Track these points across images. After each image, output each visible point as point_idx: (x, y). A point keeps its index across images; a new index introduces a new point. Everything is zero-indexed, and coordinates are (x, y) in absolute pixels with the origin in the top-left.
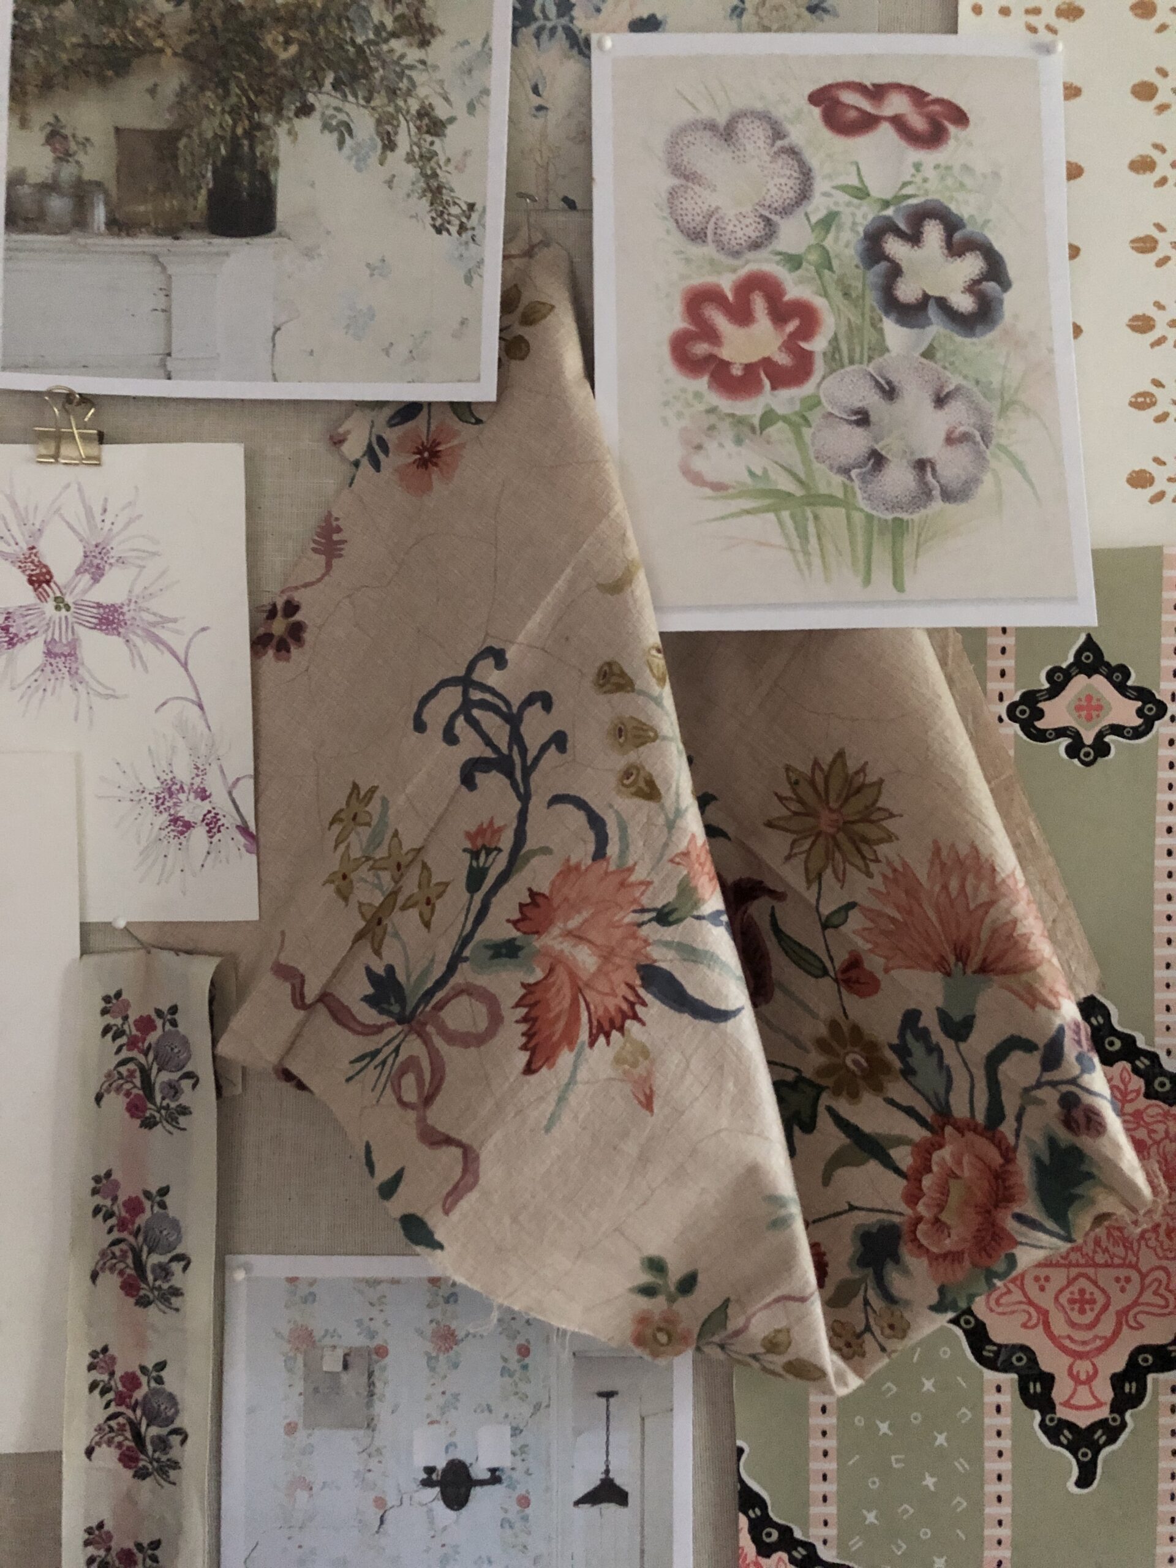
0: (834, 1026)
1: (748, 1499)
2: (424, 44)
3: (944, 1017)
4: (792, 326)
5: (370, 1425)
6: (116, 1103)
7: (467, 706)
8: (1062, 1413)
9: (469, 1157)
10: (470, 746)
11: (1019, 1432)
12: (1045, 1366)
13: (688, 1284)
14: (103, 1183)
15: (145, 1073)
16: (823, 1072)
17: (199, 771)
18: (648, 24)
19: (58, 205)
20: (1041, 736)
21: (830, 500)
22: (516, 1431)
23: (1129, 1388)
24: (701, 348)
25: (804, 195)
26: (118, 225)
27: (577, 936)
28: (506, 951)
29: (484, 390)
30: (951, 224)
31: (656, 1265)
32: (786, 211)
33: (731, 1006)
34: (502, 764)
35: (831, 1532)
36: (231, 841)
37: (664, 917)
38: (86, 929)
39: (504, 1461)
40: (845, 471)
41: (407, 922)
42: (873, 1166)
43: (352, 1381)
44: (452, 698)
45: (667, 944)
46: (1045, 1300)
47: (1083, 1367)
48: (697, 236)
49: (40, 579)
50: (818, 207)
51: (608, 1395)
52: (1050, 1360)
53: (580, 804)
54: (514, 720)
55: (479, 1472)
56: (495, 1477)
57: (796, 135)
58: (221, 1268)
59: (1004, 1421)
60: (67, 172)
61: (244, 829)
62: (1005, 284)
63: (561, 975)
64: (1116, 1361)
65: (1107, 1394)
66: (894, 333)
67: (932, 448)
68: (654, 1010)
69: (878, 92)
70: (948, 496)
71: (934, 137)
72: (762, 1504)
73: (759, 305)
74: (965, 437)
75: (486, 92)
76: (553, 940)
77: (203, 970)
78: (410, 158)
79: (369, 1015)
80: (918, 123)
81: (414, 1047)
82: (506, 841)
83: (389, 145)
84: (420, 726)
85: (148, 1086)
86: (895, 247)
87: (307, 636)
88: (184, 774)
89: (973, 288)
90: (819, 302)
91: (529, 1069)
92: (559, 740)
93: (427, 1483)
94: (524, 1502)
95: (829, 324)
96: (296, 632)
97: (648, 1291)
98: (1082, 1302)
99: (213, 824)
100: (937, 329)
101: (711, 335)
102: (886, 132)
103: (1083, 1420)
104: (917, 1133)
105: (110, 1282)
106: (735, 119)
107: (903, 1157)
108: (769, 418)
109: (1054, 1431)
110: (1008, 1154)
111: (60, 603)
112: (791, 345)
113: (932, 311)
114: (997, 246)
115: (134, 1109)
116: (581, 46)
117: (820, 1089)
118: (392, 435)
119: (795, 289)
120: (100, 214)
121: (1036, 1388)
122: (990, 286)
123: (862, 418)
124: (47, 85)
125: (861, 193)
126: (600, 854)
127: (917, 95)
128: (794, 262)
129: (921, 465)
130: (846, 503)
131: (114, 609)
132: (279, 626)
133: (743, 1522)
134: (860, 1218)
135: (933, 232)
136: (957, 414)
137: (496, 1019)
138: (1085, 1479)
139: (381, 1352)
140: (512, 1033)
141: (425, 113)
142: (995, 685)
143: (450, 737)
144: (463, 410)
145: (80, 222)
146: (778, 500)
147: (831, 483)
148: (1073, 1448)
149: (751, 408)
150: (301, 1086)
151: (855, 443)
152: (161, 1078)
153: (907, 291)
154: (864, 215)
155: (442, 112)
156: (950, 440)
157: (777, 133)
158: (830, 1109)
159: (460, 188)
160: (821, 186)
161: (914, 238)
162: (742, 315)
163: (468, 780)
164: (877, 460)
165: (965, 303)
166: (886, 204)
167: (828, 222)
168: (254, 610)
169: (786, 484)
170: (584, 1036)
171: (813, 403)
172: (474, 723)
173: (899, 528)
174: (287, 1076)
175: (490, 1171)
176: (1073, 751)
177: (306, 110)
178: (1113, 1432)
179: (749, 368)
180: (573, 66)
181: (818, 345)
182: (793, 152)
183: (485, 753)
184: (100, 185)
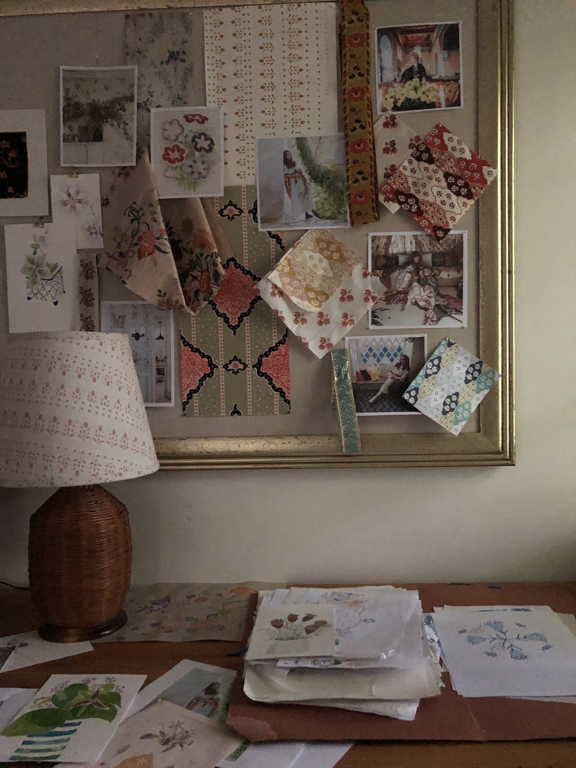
0: (190, 261)
1: (182, 338)
2: (124, 111)
3: (200, 254)
4: (181, 152)
5: (124, 327)
6: (83, 276)
7: (131, 211)
8: (230, 324)
9: (131, 272)
10: (132, 217)
11: (224, 326)
12: (228, 316)
13: (165, 294)
14: (81, 288)
15: (87, 271)
16: (189, 268)
17: (94, 225)
18: (159, 106)
19: (70, 138)
20: (223, 216)
21: (186, 179)
22: (146, 328)
23: (241, 319)
24: (167, 156)
25: (183, 132)
26: (80, 141)
27: (146, 241)
28: (136, 244)
29: (134, 164)
30: (205, 135)
31: (160, 291)
32: (180, 134)
33: (167, 251)
34: (136, 219)
35: (195, 343)
36: (99, 236)
37: (158, 239)
38: (78, 250)
39: (144, 333)
40: (188, 175)
41: (124, 244)
42: (196, 281)
43: (121, 321)
44: (129, 209)
45: (159, 243)
46: (227, 306)
47: (233, 316)
48: (166, 139)
49: (69, 195)
50: (184, 134)
51: (160, 322)
52: (228, 315)
53: (145, 223)
54: (138, 212)
55: (141, 335)
56: (143, 335)
57: (181, 122)
58: (99, 303)
59: (221, 325)
60: (72, 132)
61: (101, 234)
62: (214, 145)
63: (143, 247)
64: (238, 315)
65: (237, 320)
66: (197, 153)
67: (201, 170)
68: (157, 252)
69: (194, 116)
70: (203, 178)
71: (202, 122)
72: (184, 338)
73: (176, 150)
74: (206, 169)
75: (133, 118)
76: (142, 242)
77: (95, 255)
78: (122, 129)
79: (119, 258)
80: (201, 120)
81: (124, 260)
82: (136, 229)
83: (119, 127)
84: (125, 214)
85: (87, 273)
86: (197, 140)
87: (110, 203)
88: (92, 225)
89: (209, 145)
90: (185, 149)
91: (139, 260)
92: (144, 215)
93: (133, 336)
94: (148, 339)
95: (186, 152)
96: (108, 203)
97: (159, 296)
98: (233, 306)
99: (96, 233)
100: (203, 152)
101: (169, 154)
102: (196, 122)
103: (234, 325)
104: (200, 274)
105: (83, 304)
106: (172, 121)
107: (199, 278)
108: (177, 167)
109: (229, 327)
110: (209, 273)
111: (72, 199)
112: (181, 156)
113: (203, 149)
114: (213, 139)
115: (85, 276)
116: (149, 110)
117: (189, 271)
118: (121, 172)
119: (181, 147)
120: (77, 139)
121: (226, 320)
122: (212, 145)
123: (191, 166)
124: (68, 120)
125: (191, 131)
126: (149, 229)
127: (200, 116)
128: (181, 142)
129: (199, 173)
130: (188, 179)
131: (80, 200)
132: (105, 202)
133: (181, 341)
134: (195, 289)
135: (203, 137)
136: (205, 166)
137: (134, 254)
138: (234, 334)
139: (125, 316)
140: (137, 255)
141: (125, 122)
142: (216, 208)
143: (129, 216)
144: (131, 167)
145: (74, 140)
146: (177, 179)
147: (186, 176)
148: (232, 329)
149: (174, 165)
150: (110, 270)
151: (190, 170)
152: (90, 272)
153: (198, 147)
154: (191, 135)
155: (127, 122)
156: (204, 169)
157: (179, 122)
158: (191, 274)
159: (130, 133)
160: (185, 131)
161: (200, 138)
162: (173, 151)
163: (132, 222)
164: (193, 172)
165: (207, 148)
166: (195, 133)
167: (187, 135)
168: (102, 200)
169: (179, 177)
170: (146, 255)
171: (183, 164)
172: (132, 214)
173: (195, 182)
174: (108, 269)
175: (133, 273)
176: (229, 218)
177: (107, 122)
178: (238, 326)
179: (174, 159)
180: (147, 113)
181: (184, 155)
182: (181, 125)
183: (134, 218)
184: (77, 135)
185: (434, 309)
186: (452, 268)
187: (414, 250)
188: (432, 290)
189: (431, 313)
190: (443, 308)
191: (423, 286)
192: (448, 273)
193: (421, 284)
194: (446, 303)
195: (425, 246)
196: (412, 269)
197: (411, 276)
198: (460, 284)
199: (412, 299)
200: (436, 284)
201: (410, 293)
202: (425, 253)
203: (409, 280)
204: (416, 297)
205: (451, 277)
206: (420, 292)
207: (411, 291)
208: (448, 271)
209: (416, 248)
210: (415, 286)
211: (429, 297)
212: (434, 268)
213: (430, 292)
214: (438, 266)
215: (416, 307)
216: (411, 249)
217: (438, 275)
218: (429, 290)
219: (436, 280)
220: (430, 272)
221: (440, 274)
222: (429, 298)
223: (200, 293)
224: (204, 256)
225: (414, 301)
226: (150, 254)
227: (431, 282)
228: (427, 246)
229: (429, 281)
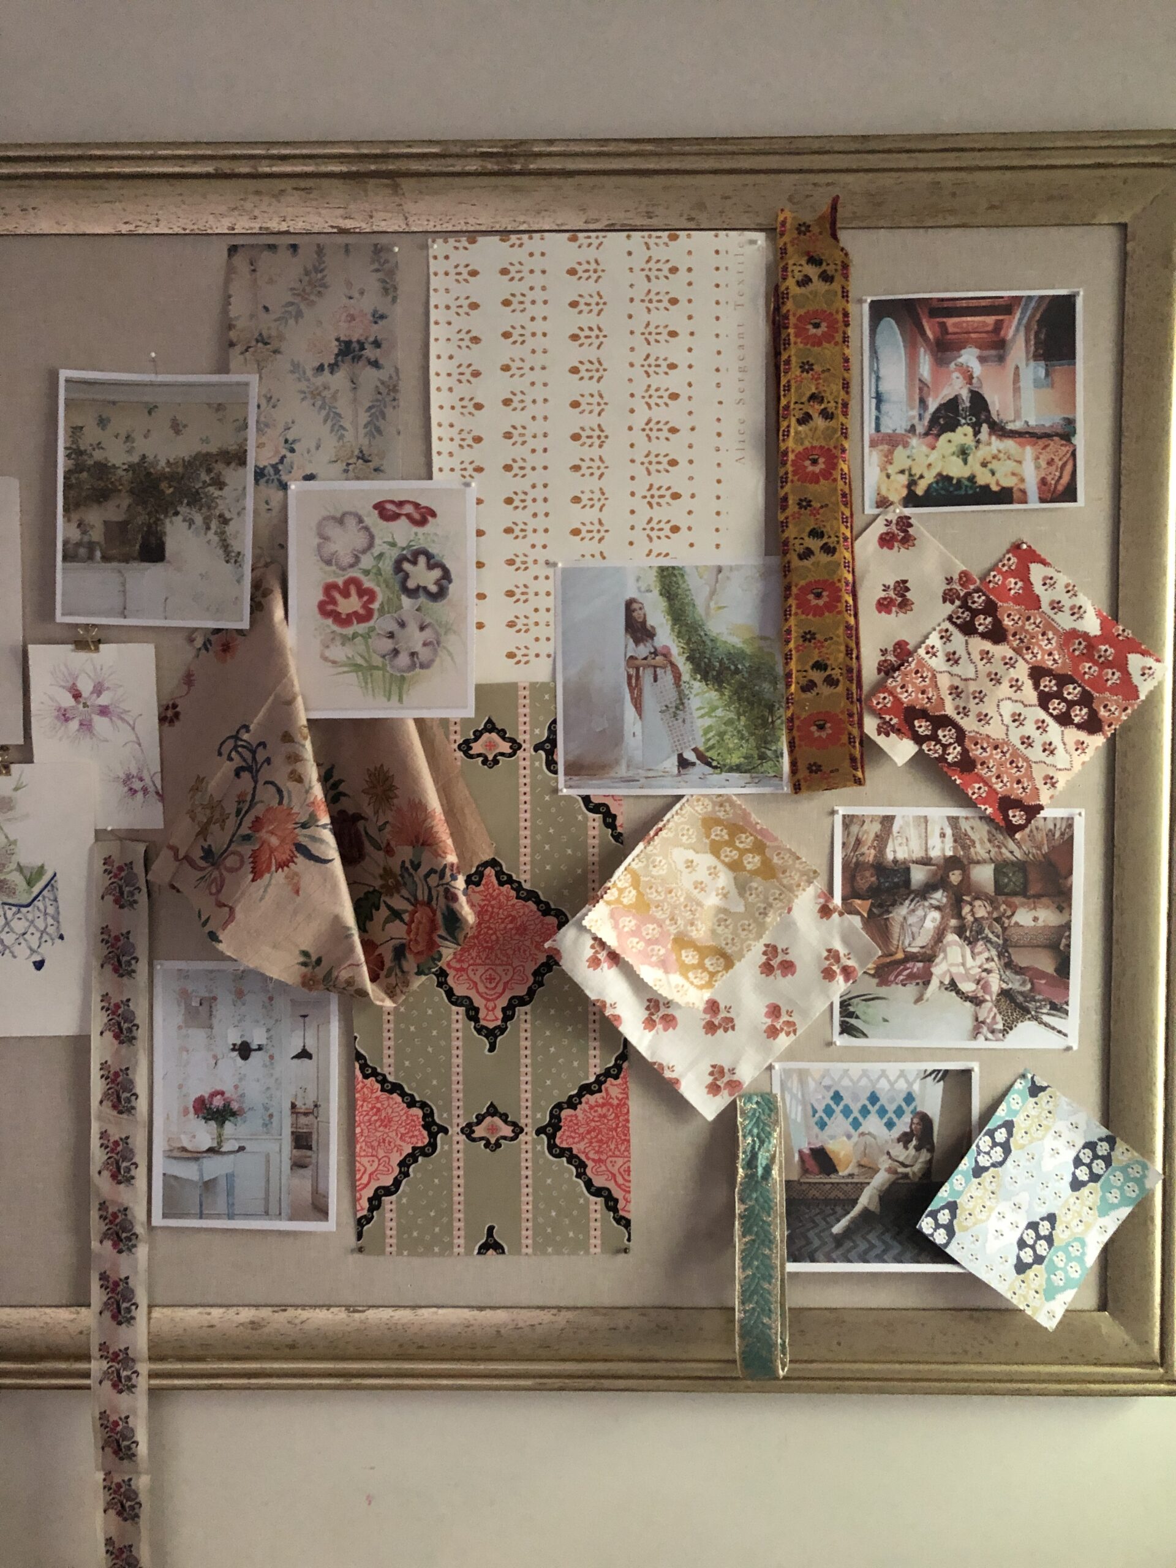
0: (385, 869)
1: (359, 1056)
2: (221, 489)
3: (412, 862)
4: (365, 598)
5: (211, 1027)
6: (110, 898)
7: (235, 748)
8: (483, 1023)
9: (232, 910)
10: (237, 762)
11: (466, 1028)
12: (476, 1005)
13: (319, 961)
14: (105, 930)
15: (120, 887)
16: (382, 887)
17: (140, 770)
18: (310, 477)
19: (82, 551)
20: (471, 757)
21: (377, 668)
22: (268, 1030)
23: (509, 1013)
24: (330, 607)
25: (371, 545)
26: (106, 559)
27: (272, 833)
28: (247, 838)
29: (245, 625)
30: (429, 556)
31: (305, 954)
32: (364, 552)
33: (330, 858)
34: (248, 769)
35: (392, 1069)
36: (153, 798)
37: (304, 826)
38: (96, 831)
39: (263, 1042)
40: (384, 657)
41: (215, 828)
42: (397, 922)
43: (204, 1010)
44: (230, 744)
45: (305, 836)
46: (476, 979)
47: (491, 1005)
48: (328, 562)
49: (77, 696)
50: (376, 551)
51: (305, 1016)
52: (478, 1002)
53: (272, 783)
54: (254, 752)
55: (254, 1046)
56: (260, 1048)
57: (368, 521)
58: (151, 965)
59: (459, 1026)
60: (86, 539)
61: (157, 793)
62: (450, 581)
63: (265, 846)
64: (503, 1002)
65: (500, 1015)
66: (406, 601)
67: (418, 648)
68: (300, 859)
69: (401, 504)
70: (422, 666)
71: (422, 522)
72: (364, 1058)
73: (353, 590)
74: (431, 643)
75: (244, 509)
76: (263, 834)
77: (141, 848)
78: (216, 533)
79: (202, 864)
80: (417, 516)
81: (216, 873)
82: (249, 798)
83: (208, 528)
84: (220, 754)
85: (122, 893)
86: (406, 566)
87: (181, 717)
88: (134, 772)
89: (437, 583)
90: (377, 589)
91: (253, 880)
92: (268, 761)
93: (233, 1050)
94: (271, 1057)
95: (380, 598)
96: (177, 715)
97: (304, 964)
98: (491, 979)
99: (145, 790)
100: (422, 599)
101: (334, 602)
102: (403, 518)
103: (491, 1025)
104: (410, 908)
105: (109, 968)
106: (344, 514)
107: (406, 917)
108: (355, 635)
109: (479, 1030)
110: (434, 912)
111: (85, 705)
112: (365, 606)
113: (421, 592)
114: (448, 566)
115: (116, 901)
116: (284, 487)
117: (381, 894)
118: (213, 638)
119: (368, 583)
120: (98, 554)
121: (472, 1013)
122: (444, 582)
123: (391, 635)
124: (77, 505)
125: (393, 544)
126: (281, 803)
127: (416, 505)
128: (367, 572)
129: (413, 654)
130: (383, 668)
131: (106, 707)
132: (170, 713)
133: (357, 1065)
134: (394, 942)
135: (422, 560)
136: (428, 634)
137: (242, 862)
138: (492, 1049)
139: (215, 999)
140: (248, 867)
141: (221, 516)
142: (453, 737)
143: (230, 759)
144: (240, 632)
145: (90, 557)
146: (357, 667)
147: (377, 661)
148: (487, 1036)
149: (349, 631)
150: (178, 891)
151: (388, 645)
152: (127, 889)
153: (411, 584)
154: (395, 553)
155: (228, 515)
156: (425, 644)
157: (361, 521)
158: (385, 902)
159: (236, 546)
160: (377, 541)
161: (414, 563)
162: (346, 594)
163: (237, 773)
164: (396, 652)
165: (433, 589)
166: (404, 549)
167: (381, 556)
168: (160, 706)
169: (360, 661)
170: (273, 868)
171: (372, 629)
172: (238, 752)
173: (403, 678)
174: (173, 887)
175: (239, 914)
176: (484, 762)
177: (177, 513)
178: (502, 1030)
179: (348, 615)
180: (281, 493)
181: (375, 606)
182: (367, 529)
183: (244, 764)
184: (98, 543)
185: (998, 1001)
186: (1044, 900)
187: (949, 853)
188: (994, 953)
189: (991, 1010)
190: (1020, 999)
191: (970, 943)
192: (1034, 913)
193: (966, 939)
194: (1029, 986)
195: (977, 845)
196: (945, 900)
197: (943, 918)
198: (1064, 941)
199: (944, 974)
200: (1005, 940)
201: (937, 960)
202: (978, 862)
203: (938, 928)
204: (954, 970)
205: (1040, 923)
206: (963, 956)
207: (942, 955)
208: (1035, 908)
209: (955, 848)
210: (949, 944)
211: (985, 970)
212: (1001, 898)
213: (987, 959)
214: (1007, 894)
215: (953, 994)
216: (943, 850)
217: (1009, 917)
218: (986, 955)
219: (1004, 929)
220: (989, 909)
221: (1013, 914)
222: (984, 974)
223: (410, 956)
224: (423, 870)
225: (947, 982)
226: (281, 865)
227: (991, 935)
228: (982, 842)
229: (987, 931)
